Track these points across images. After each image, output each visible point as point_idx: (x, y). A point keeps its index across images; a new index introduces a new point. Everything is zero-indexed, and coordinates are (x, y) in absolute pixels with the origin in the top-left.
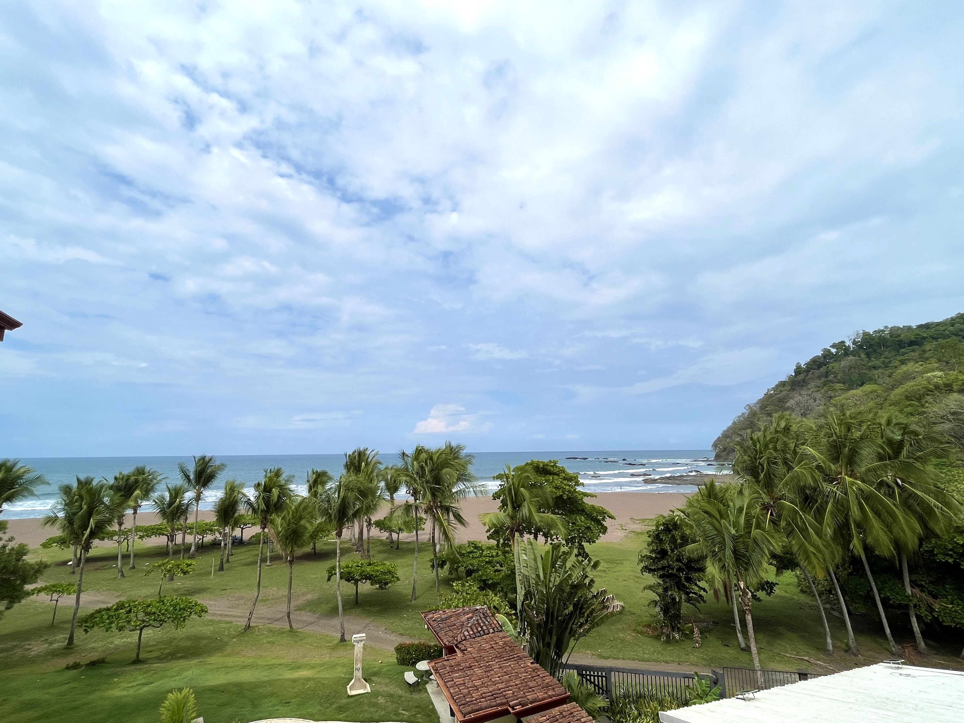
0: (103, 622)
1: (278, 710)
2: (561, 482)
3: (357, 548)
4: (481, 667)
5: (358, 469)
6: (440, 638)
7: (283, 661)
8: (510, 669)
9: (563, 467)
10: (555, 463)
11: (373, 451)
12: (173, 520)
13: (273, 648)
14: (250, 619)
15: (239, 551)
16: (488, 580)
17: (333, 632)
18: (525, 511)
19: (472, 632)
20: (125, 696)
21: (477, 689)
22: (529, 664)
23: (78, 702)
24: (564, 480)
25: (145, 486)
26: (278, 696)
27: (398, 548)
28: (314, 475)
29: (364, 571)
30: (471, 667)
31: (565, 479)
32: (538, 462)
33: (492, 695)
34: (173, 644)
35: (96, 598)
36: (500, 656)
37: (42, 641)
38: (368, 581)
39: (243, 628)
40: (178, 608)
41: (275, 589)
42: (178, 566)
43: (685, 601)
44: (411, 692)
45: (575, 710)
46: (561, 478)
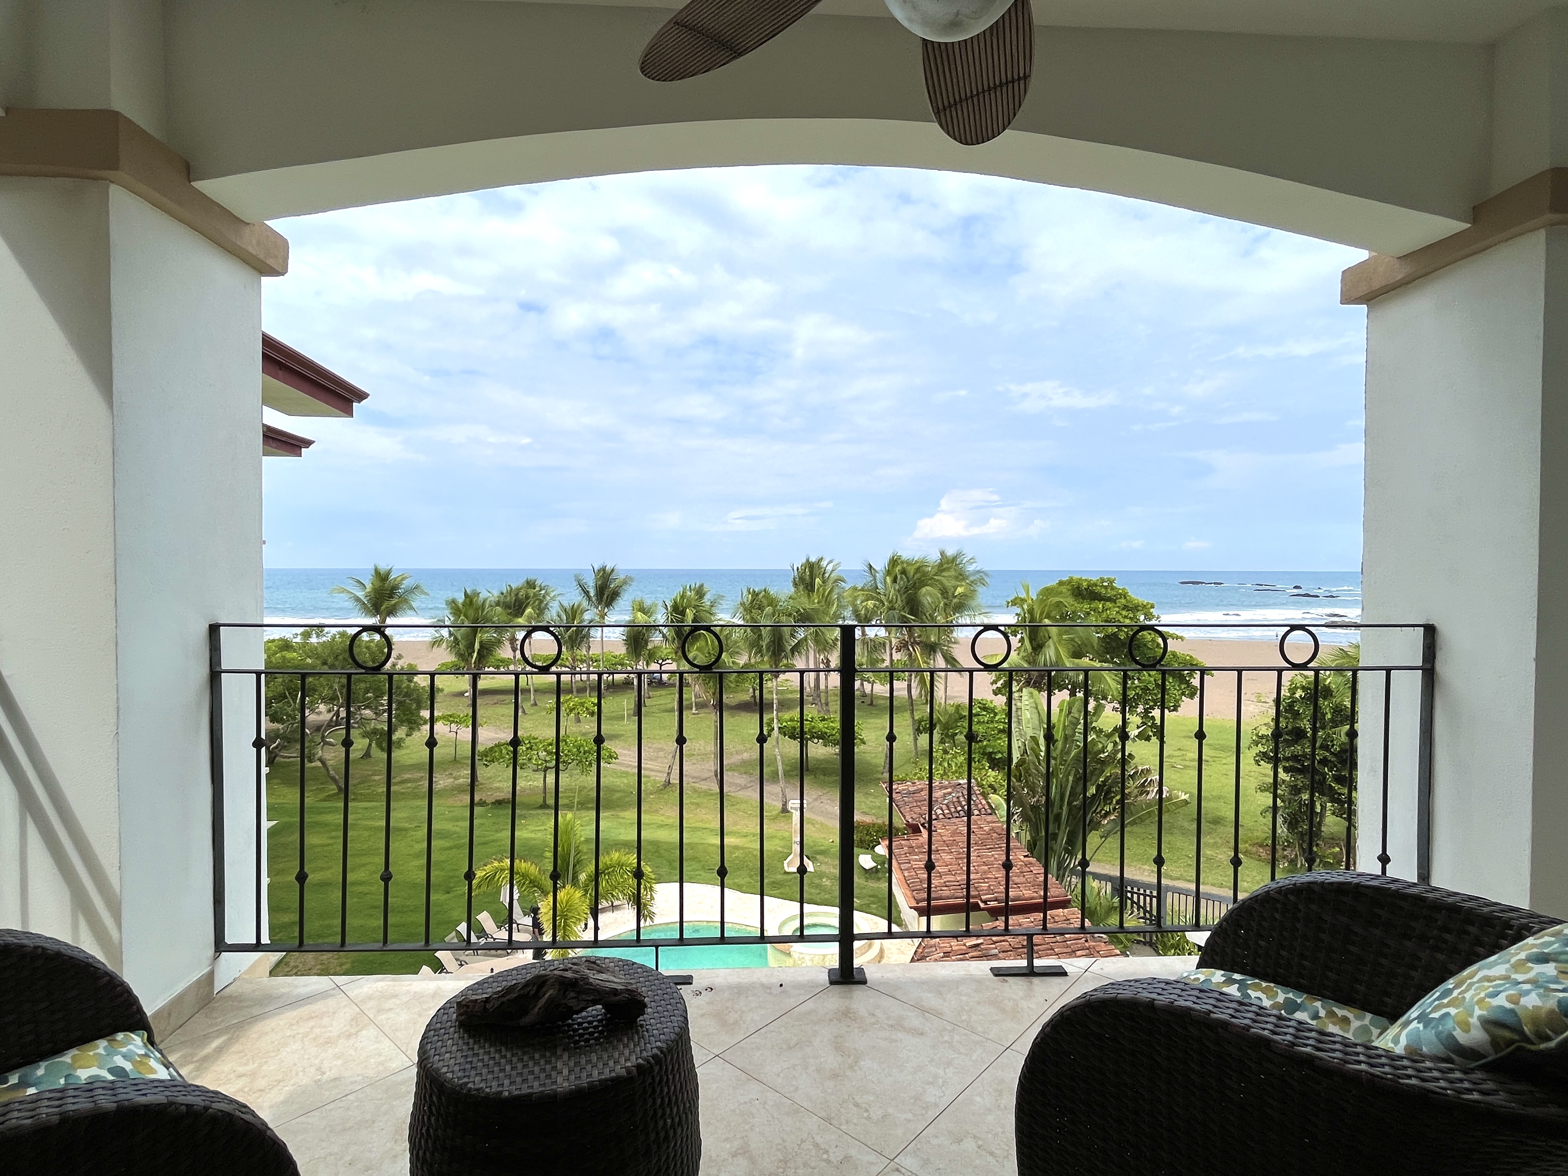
0: (503, 758)
1: (700, 875)
2: (1118, 612)
3: (813, 699)
4: (952, 852)
5: (809, 587)
6: (902, 814)
7: (707, 826)
8: (993, 859)
9: (1123, 589)
10: (1111, 582)
11: (831, 562)
12: (572, 647)
13: (698, 810)
14: (669, 774)
15: (658, 693)
16: (996, 753)
17: (774, 800)
18: (1049, 653)
19: (947, 811)
20: (534, 839)
21: (941, 876)
22: (1022, 857)
23: (487, 839)
24: (1123, 609)
25: (537, 602)
26: (700, 861)
27: (871, 704)
28: (750, 596)
29: (814, 727)
30: (938, 851)
31: (1125, 607)
32: (1081, 579)
33: (959, 885)
34: (583, 793)
35: (497, 736)
36: (982, 843)
37: (446, 775)
38: (821, 741)
39: (662, 783)
40: (582, 749)
41: (702, 742)
42: (582, 704)
43: (1333, 814)
44: (867, 878)
45: (1074, 916)
46: (1119, 607)
